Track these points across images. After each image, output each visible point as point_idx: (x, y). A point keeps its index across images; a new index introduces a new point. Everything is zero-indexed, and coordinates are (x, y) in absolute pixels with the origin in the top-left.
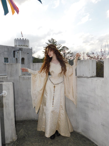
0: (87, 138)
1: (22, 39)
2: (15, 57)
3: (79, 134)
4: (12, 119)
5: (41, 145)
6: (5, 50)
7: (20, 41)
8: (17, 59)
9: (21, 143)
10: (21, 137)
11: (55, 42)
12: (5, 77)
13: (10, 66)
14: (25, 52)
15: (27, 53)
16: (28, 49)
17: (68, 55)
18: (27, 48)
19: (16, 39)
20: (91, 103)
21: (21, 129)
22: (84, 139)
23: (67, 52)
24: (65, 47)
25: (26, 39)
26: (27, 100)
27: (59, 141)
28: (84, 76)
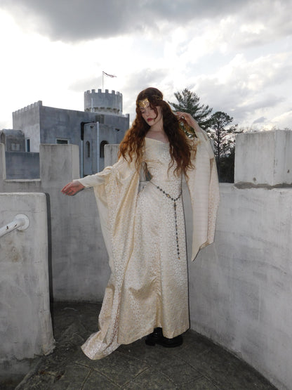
0: (258, 373)
1: (104, 92)
2: (85, 137)
3: (235, 357)
4: (40, 295)
5: (116, 374)
6: (61, 120)
7: (100, 97)
8: (88, 144)
9: (62, 363)
10: (66, 345)
11: (193, 101)
12: (34, 182)
13: (50, 150)
14: (110, 126)
15: (115, 128)
16: (119, 117)
17: (228, 137)
18: (116, 115)
19: (88, 91)
20: (275, 267)
21: (69, 325)
22: (249, 374)
23: (227, 128)
24: (222, 116)
25: (113, 92)
26: (92, 248)
27: (170, 370)
28: (256, 183)
